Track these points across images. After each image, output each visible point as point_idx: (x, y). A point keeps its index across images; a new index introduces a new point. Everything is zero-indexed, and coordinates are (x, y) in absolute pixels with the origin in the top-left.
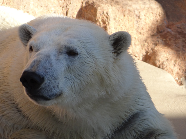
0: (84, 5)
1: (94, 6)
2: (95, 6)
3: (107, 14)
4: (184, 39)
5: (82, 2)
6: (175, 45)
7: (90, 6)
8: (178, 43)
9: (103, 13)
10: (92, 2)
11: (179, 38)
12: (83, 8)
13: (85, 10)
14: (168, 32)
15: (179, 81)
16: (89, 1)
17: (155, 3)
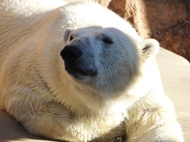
3: (135, 6)
9: (131, 5)
13: (115, 2)
14: (187, 24)
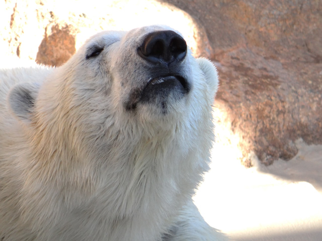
0: (49, 33)
1: (68, 34)
2: (71, 33)
4: (246, 79)
5: (45, 27)
6: (231, 92)
7: (60, 35)
8: (235, 87)
10: (64, 26)
11: (237, 78)
12: (49, 39)
13: (52, 42)
15: (244, 159)
16: (57, 25)
17: (184, 14)
